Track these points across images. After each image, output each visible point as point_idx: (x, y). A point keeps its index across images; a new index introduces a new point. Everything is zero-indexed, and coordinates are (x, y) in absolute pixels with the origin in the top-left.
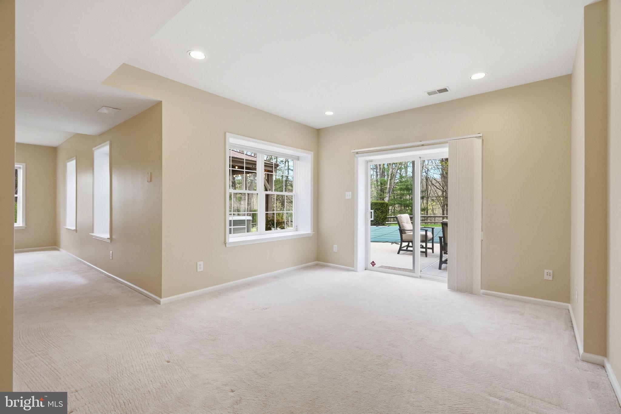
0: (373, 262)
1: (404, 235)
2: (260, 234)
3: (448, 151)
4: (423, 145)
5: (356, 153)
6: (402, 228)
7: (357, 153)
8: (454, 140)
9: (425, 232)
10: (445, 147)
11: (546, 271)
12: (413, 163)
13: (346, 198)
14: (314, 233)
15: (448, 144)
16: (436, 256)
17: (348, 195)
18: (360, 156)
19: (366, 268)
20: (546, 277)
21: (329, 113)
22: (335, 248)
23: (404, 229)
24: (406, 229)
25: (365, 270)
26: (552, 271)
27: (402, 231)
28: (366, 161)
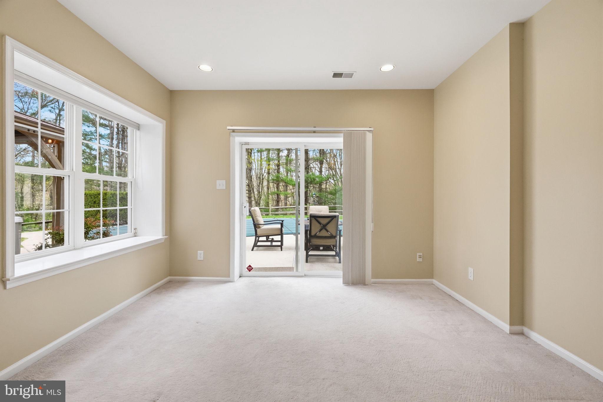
0: (250, 266)
1: (258, 230)
2: (75, 249)
3: (342, 141)
4: (314, 132)
5: (232, 131)
6: (256, 223)
7: (234, 131)
8: (350, 131)
9: (280, 225)
10: (339, 137)
11: (418, 254)
12: (296, 150)
13: (217, 188)
14: (168, 236)
15: (342, 135)
16: (289, 249)
17: (221, 184)
18: (237, 136)
19: (240, 275)
20: (418, 260)
21: (206, 68)
22: (200, 255)
23: (258, 223)
24: (260, 223)
25: (240, 277)
26: (422, 253)
27: (257, 225)
28: (240, 143)
